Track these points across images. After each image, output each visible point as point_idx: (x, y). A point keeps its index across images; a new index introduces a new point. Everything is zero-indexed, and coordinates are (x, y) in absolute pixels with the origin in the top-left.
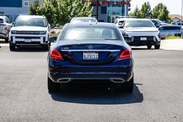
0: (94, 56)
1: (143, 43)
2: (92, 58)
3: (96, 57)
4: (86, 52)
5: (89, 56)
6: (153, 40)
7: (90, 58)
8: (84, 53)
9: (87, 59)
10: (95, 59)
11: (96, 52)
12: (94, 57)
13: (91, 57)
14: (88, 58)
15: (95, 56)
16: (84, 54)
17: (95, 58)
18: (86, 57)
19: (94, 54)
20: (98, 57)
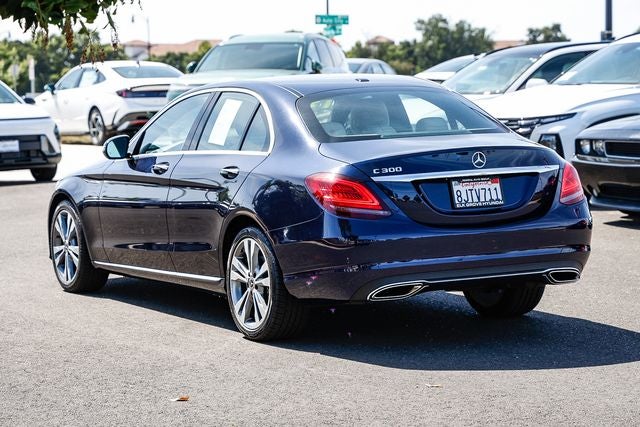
0: (488, 192)
1: (6, 162)
2: (482, 199)
3: (494, 198)
4: (459, 180)
5: (473, 192)
6: (40, 151)
7: (476, 199)
8: (453, 183)
9: (468, 205)
10: (493, 203)
11: (493, 178)
12: (488, 198)
13: (479, 198)
14: (470, 200)
15: (492, 193)
16: (456, 187)
17: (491, 200)
18: (464, 197)
19: (487, 187)
20: (500, 197)
